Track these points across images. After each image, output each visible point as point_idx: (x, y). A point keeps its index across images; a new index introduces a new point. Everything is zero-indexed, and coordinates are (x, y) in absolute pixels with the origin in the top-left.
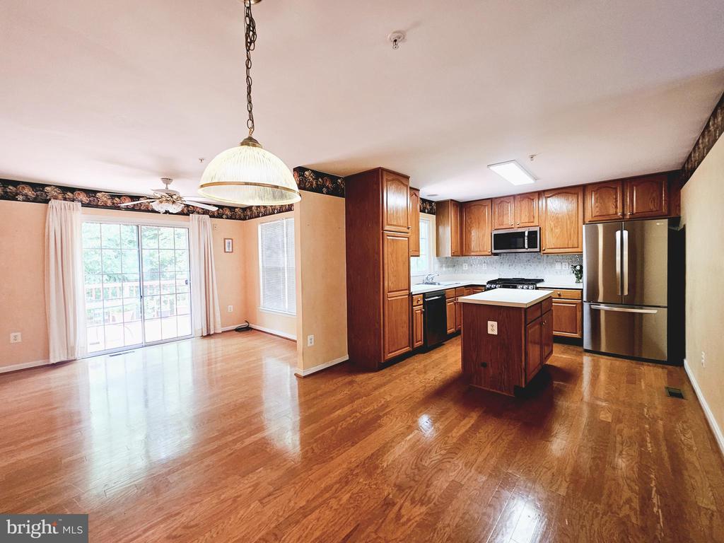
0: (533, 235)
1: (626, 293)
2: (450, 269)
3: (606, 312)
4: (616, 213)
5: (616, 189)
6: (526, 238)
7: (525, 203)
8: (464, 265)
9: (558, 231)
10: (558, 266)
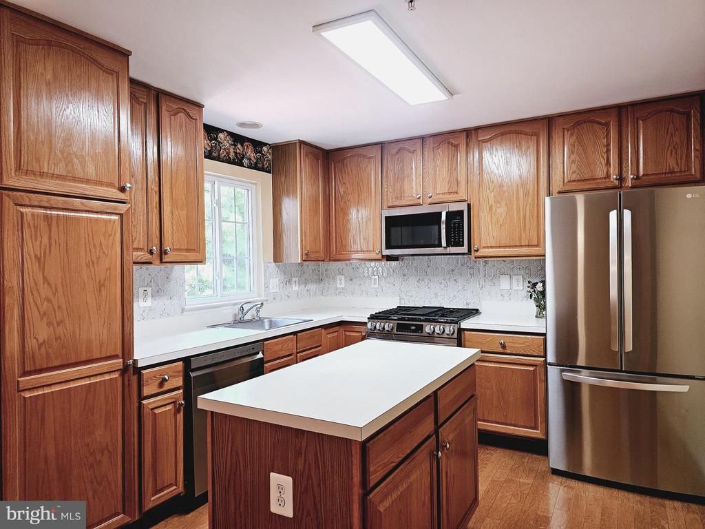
0: (455, 216)
1: (629, 347)
2: (312, 287)
3: (593, 388)
4: (608, 176)
5: (607, 125)
6: (443, 226)
7: (442, 155)
8: (338, 277)
9: (501, 210)
10: (504, 283)
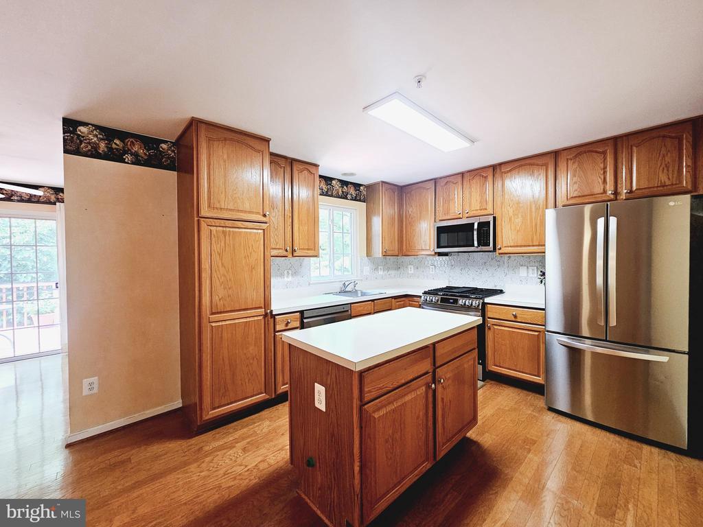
0: (484, 226)
1: (613, 322)
2: (393, 272)
4: (605, 192)
5: (604, 153)
6: (475, 233)
7: (476, 183)
8: (409, 266)
9: (519, 220)
10: (523, 272)
